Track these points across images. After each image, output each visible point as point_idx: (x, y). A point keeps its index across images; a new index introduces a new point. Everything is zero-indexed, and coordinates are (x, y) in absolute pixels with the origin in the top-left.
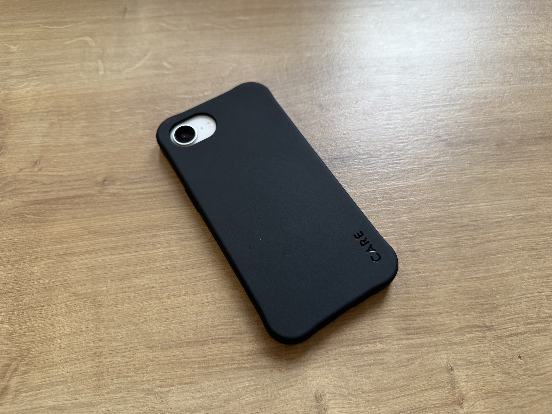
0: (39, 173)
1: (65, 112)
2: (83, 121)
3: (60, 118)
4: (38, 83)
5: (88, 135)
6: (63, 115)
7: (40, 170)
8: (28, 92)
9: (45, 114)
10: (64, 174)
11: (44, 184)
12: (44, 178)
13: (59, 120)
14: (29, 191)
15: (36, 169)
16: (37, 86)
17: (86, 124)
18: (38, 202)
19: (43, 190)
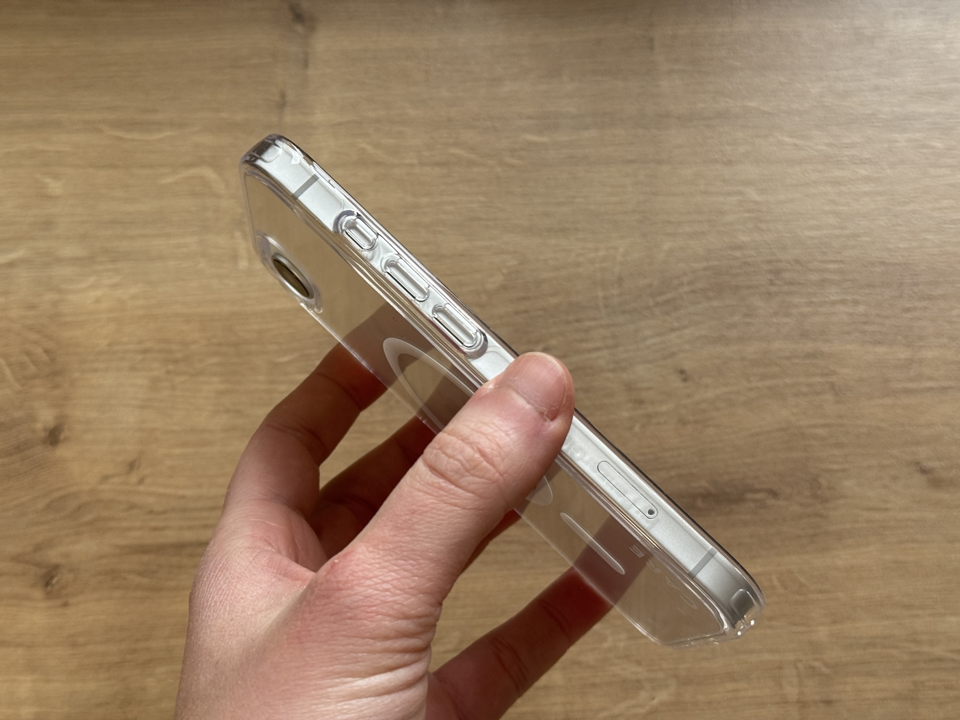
0: (142, 488)
1: (179, 356)
2: (215, 379)
3: (171, 367)
4: (116, 279)
5: (227, 411)
6: (176, 362)
7: (141, 481)
8: (98, 301)
9: (140, 357)
10: (188, 492)
11: (151, 512)
12: (151, 500)
13: (168, 372)
14: (125, 524)
15: (134, 478)
16: (115, 286)
17: (222, 387)
18: (143, 549)
19: (153, 524)
